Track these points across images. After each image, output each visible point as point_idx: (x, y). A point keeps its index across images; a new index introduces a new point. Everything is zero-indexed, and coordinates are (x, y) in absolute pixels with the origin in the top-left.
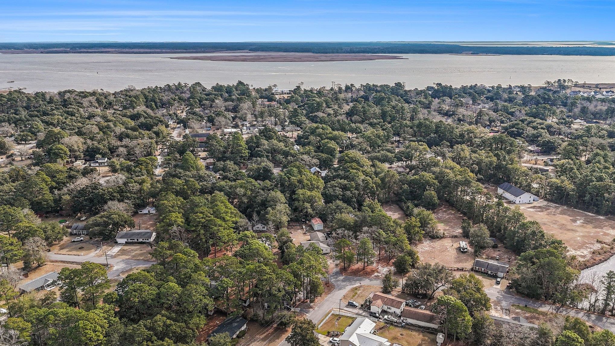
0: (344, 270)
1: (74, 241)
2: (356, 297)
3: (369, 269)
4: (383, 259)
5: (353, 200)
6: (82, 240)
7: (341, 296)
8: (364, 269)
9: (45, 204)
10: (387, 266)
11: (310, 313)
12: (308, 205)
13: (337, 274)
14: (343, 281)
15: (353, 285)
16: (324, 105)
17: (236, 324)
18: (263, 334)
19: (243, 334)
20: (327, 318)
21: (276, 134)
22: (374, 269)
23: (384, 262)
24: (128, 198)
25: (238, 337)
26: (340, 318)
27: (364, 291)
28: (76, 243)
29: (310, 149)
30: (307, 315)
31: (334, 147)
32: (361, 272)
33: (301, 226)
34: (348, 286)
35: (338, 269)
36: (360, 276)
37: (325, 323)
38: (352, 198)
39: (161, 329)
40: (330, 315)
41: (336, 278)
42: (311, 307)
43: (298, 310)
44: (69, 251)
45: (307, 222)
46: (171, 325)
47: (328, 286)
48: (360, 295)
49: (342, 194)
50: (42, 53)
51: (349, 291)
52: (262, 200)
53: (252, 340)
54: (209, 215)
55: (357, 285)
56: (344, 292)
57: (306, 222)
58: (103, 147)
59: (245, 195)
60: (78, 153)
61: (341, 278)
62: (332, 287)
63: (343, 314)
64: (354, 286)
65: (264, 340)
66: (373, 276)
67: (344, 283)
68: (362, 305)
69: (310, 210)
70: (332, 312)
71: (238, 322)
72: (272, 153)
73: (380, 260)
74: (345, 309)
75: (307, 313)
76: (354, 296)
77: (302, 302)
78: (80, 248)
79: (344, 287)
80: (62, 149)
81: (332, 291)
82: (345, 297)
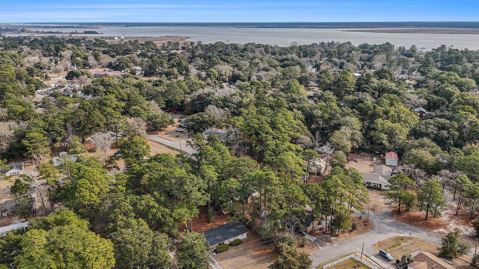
0: (397, 213)
1: (177, 131)
2: (395, 248)
3: (433, 221)
4: (462, 215)
5: (449, 141)
6: (182, 131)
7: (376, 241)
8: (426, 219)
9: (174, 102)
10: (463, 225)
11: (325, 248)
12: (385, 136)
13: (386, 214)
14: (389, 225)
15: (401, 233)
16: (465, 60)
17: (234, 230)
18: (257, 251)
19: (238, 243)
20: (341, 260)
21: (391, 76)
22: (441, 224)
23: (462, 219)
24: (228, 107)
25: (231, 245)
26: (359, 266)
27: (412, 244)
28: (177, 132)
29: (422, 91)
30: (320, 248)
31: (454, 91)
32: (420, 221)
33: (372, 157)
34: (392, 232)
35: (390, 210)
36: (417, 226)
37: (335, 266)
38: (448, 139)
39: (142, 208)
40: (347, 258)
41: (382, 219)
42: (330, 242)
43: (313, 239)
44: (169, 137)
45: (382, 155)
46: (153, 207)
47: (365, 225)
48: (404, 248)
49: (435, 132)
50: (258, 27)
51: (390, 239)
52: (335, 124)
53: (244, 253)
54: (265, 122)
55: (407, 235)
56: (383, 237)
57: (380, 155)
58: (243, 75)
59: (322, 117)
60: (224, 77)
61: (389, 221)
62: (370, 228)
63: (365, 263)
64: (401, 235)
65: (255, 257)
66: (435, 231)
67: (390, 228)
68: (398, 261)
69: (386, 142)
70: (352, 256)
71: (238, 228)
72: (379, 92)
73: (456, 215)
74: (373, 258)
75: (321, 246)
76: (393, 246)
77: (323, 232)
78: (176, 136)
79: (388, 231)
80: (212, 72)
81: (367, 232)
82: (380, 244)
